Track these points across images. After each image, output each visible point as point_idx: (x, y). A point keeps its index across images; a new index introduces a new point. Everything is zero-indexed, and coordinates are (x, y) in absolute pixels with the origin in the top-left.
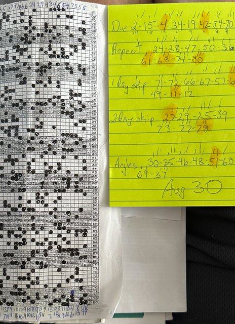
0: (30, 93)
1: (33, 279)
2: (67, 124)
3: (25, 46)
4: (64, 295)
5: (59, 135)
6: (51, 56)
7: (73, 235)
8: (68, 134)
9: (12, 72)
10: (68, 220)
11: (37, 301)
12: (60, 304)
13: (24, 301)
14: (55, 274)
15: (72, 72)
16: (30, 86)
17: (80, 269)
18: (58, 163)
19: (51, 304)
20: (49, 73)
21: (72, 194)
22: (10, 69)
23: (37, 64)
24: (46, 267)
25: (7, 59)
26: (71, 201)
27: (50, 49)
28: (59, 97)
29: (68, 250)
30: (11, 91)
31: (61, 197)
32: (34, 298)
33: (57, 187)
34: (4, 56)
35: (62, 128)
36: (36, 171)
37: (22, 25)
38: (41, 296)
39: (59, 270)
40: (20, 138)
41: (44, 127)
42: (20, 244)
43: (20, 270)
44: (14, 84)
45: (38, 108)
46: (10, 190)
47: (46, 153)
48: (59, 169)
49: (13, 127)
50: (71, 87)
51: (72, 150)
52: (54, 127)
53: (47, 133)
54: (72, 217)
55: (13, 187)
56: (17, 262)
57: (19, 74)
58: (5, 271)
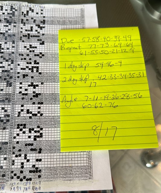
9: (35, 38)
13: (39, 177)
22: (34, 36)
25: (32, 31)
37: (42, 15)
40: (40, 73)
42: (38, 137)
46: (32, 103)
49: (35, 67)
55: (34, 101)
56: (35, 149)
57: (39, 39)
58: (26, 156)
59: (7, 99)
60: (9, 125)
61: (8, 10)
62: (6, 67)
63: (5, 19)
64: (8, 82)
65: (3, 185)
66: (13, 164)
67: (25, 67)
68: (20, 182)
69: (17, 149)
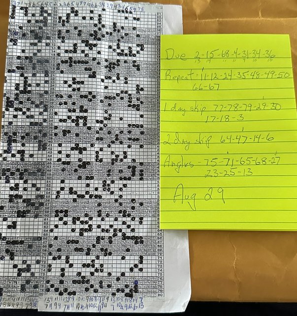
0: (99, 87)
1: (97, 266)
2: (133, 116)
3: (95, 42)
4: (127, 285)
5: (126, 126)
6: (119, 54)
7: (138, 223)
8: (134, 125)
9: (81, 65)
10: (133, 208)
11: (100, 290)
12: (124, 294)
13: (87, 290)
14: (119, 262)
15: (138, 69)
16: (100, 80)
17: (145, 258)
18: (124, 152)
19: (114, 294)
20: (117, 70)
21: (137, 182)
22: (79, 62)
23: (106, 60)
24: (110, 254)
25: (75, 51)
26: (136, 189)
27: (118, 48)
28: (126, 92)
29: (133, 238)
30: (79, 83)
31: (126, 184)
32: (97, 286)
33: (123, 175)
34: (72, 48)
35: (129, 119)
36: (104, 159)
37: (92, 22)
38: (105, 284)
39: (123, 258)
40: (89, 128)
41: (112, 118)
42: (86, 230)
43: (85, 257)
44: (83, 76)
45: (107, 102)
46: (77, 177)
47: (113, 142)
48: (125, 157)
49: (81, 118)
50: (138, 83)
51: (137, 140)
52: (121, 119)
53: (115, 124)
54: (137, 205)
55: (80, 175)
56: (82, 248)
57: (88, 67)
58: (67, 258)
59: (39, 170)
60: (43, 212)
61: (37, 15)
62: (36, 117)
63: (31, 31)
64: (40, 142)
65: (35, 300)
66: (50, 271)
67: (65, 118)
68: (59, 296)
69: (55, 248)
